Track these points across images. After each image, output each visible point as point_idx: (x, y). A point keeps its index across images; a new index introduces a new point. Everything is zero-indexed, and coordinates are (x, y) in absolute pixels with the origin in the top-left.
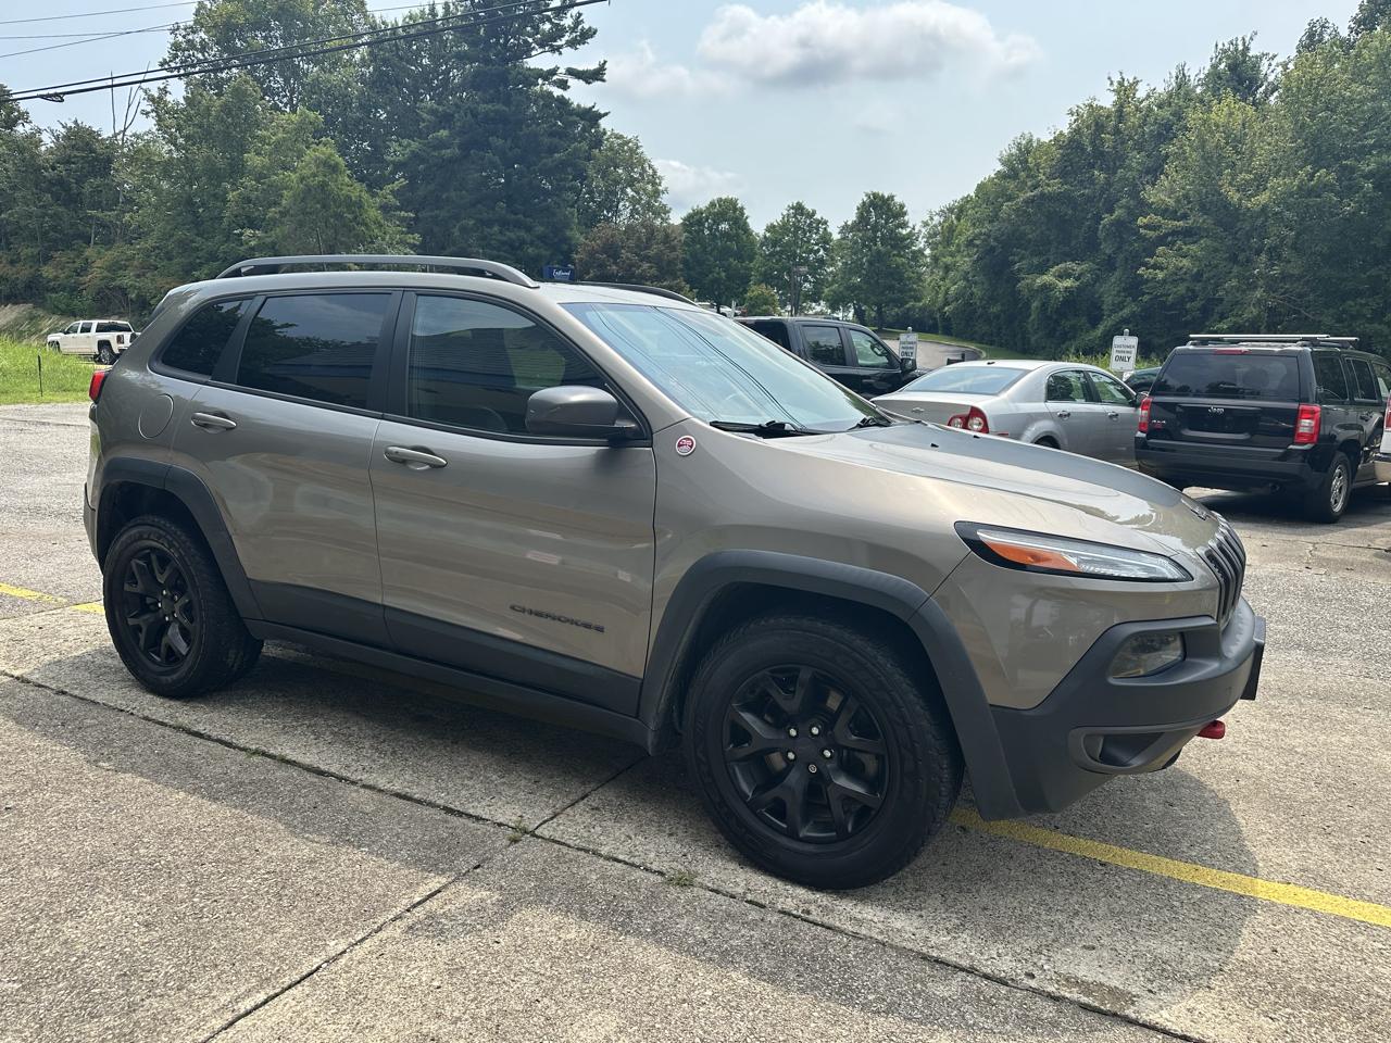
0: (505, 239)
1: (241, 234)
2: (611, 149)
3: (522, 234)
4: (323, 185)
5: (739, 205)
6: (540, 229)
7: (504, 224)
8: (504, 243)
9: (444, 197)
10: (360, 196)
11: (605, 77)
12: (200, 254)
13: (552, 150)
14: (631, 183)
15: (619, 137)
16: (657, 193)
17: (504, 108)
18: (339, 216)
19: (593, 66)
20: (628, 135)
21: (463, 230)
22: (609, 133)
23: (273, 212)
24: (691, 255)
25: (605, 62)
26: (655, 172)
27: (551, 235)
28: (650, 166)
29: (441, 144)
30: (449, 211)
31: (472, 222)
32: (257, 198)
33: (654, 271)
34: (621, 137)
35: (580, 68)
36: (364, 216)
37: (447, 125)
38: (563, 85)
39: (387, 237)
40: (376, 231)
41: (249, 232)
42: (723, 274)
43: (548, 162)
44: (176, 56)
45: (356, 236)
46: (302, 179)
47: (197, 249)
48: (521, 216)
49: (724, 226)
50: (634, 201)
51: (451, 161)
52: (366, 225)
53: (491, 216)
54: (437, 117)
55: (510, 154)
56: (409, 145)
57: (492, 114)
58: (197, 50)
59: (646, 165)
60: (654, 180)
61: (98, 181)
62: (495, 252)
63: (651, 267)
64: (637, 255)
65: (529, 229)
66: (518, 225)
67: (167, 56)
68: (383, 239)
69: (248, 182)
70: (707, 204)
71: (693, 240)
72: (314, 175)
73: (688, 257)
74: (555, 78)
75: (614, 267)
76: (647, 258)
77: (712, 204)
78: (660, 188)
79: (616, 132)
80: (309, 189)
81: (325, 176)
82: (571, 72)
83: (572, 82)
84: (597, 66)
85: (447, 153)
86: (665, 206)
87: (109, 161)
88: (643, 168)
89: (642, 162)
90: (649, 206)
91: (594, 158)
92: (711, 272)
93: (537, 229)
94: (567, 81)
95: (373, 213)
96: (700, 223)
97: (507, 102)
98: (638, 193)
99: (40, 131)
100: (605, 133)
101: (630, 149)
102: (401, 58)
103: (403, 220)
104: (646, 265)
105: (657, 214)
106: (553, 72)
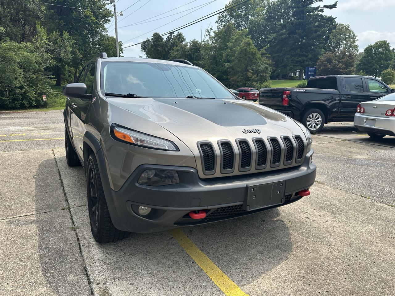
0: (298, 60)
1: (225, 64)
2: (339, 29)
3: (304, 58)
4: (246, 49)
5: (388, 42)
6: (310, 56)
7: (299, 55)
8: (298, 61)
9: (283, 49)
10: (255, 51)
11: (337, 6)
12: (216, 70)
13: (316, 31)
14: (345, 39)
15: (342, 25)
16: (354, 41)
17: (301, 21)
18: (249, 58)
19: (333, 3)
20: (345, 24)
21: (287, 58)
22: (339, 24)
23: (233, 58)
24: (366, 61)
25: (337, 2)
26: (354, 35)
27: (313, 58)
28: (352, 33)
29: (282, 34)
30: (283, 53)
31: (289, 56)
32: (230, 55)
33: (344, 66)
34: (343, 25)
35: (328, 5)
36: (256, 57)
37: (285, 28)
38: (322, 11)
39: (262, 62)
40: (259, 61)
41: (227, 64)
42: (378, 66)
43: (314, 35)
44: (219, 20)
45: (253, 63)
46: (241, 48)
47: (215, 69)
48: (304, 53)
49: (380, 50)
50: (346, 45)
51: (285, 38)
52: (256, 59)
53: (295, 53)
54: (282, 26)
55: (302, 34)
56: (273, 35)
57: (298, 23)
58: (224, 17)
59: (351, 33)
60: (354, 37)
61: (197, 54)
62: (295, 64)
63: (342, 65)
64: (338, 61)
65: (306, 56)
66: (303, 55)
67: (217, 20)
68: (260, 63)
69: (228, 50)
70: (374, 43)
71: (368, 56)
72: (244, 47)
73: (365, 61)
74: (319, 9)
75: (329, 66)
76: (342, 62)
77: (377, 43)
78: (355, 39)
79: (341, 23)
80: (242, 51)
81: (247, 47)
82: (326, 7)
83: (325, 9)
84: (334, 3)
85: (284, 36)
86: (357, 45)
87: (200, 48)
88: (350, 34)
89: (350, 32)
90: (351, 46)
91: (333, 32)
92: (374, 66)
93: (309, 56)
94: (323, 9)
95: (259, 56)
96: (371, 50)
97: (303, 19)
98: (347, 42)
99: (187, 43)
100: (337, 24)
101: (346, 28)
102: (275, 11)
103: (267, 57)
104: (341, 64)
105: (353, 48)
106: (319, 7)
